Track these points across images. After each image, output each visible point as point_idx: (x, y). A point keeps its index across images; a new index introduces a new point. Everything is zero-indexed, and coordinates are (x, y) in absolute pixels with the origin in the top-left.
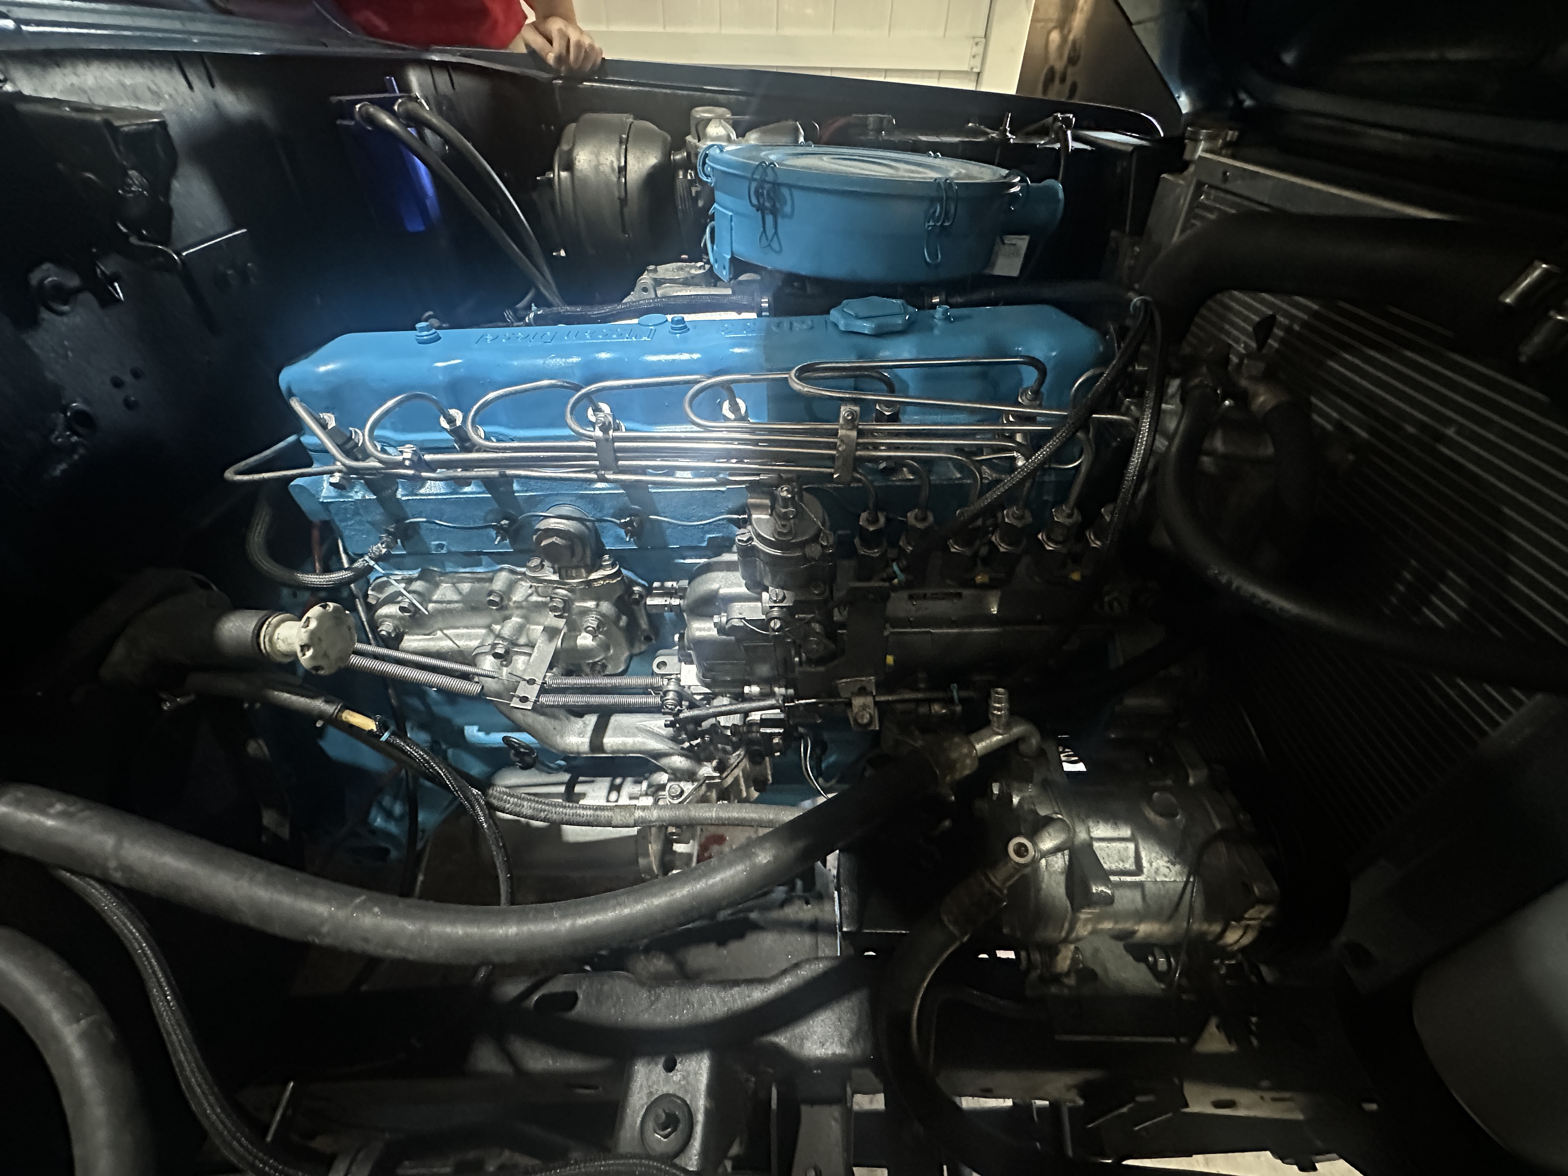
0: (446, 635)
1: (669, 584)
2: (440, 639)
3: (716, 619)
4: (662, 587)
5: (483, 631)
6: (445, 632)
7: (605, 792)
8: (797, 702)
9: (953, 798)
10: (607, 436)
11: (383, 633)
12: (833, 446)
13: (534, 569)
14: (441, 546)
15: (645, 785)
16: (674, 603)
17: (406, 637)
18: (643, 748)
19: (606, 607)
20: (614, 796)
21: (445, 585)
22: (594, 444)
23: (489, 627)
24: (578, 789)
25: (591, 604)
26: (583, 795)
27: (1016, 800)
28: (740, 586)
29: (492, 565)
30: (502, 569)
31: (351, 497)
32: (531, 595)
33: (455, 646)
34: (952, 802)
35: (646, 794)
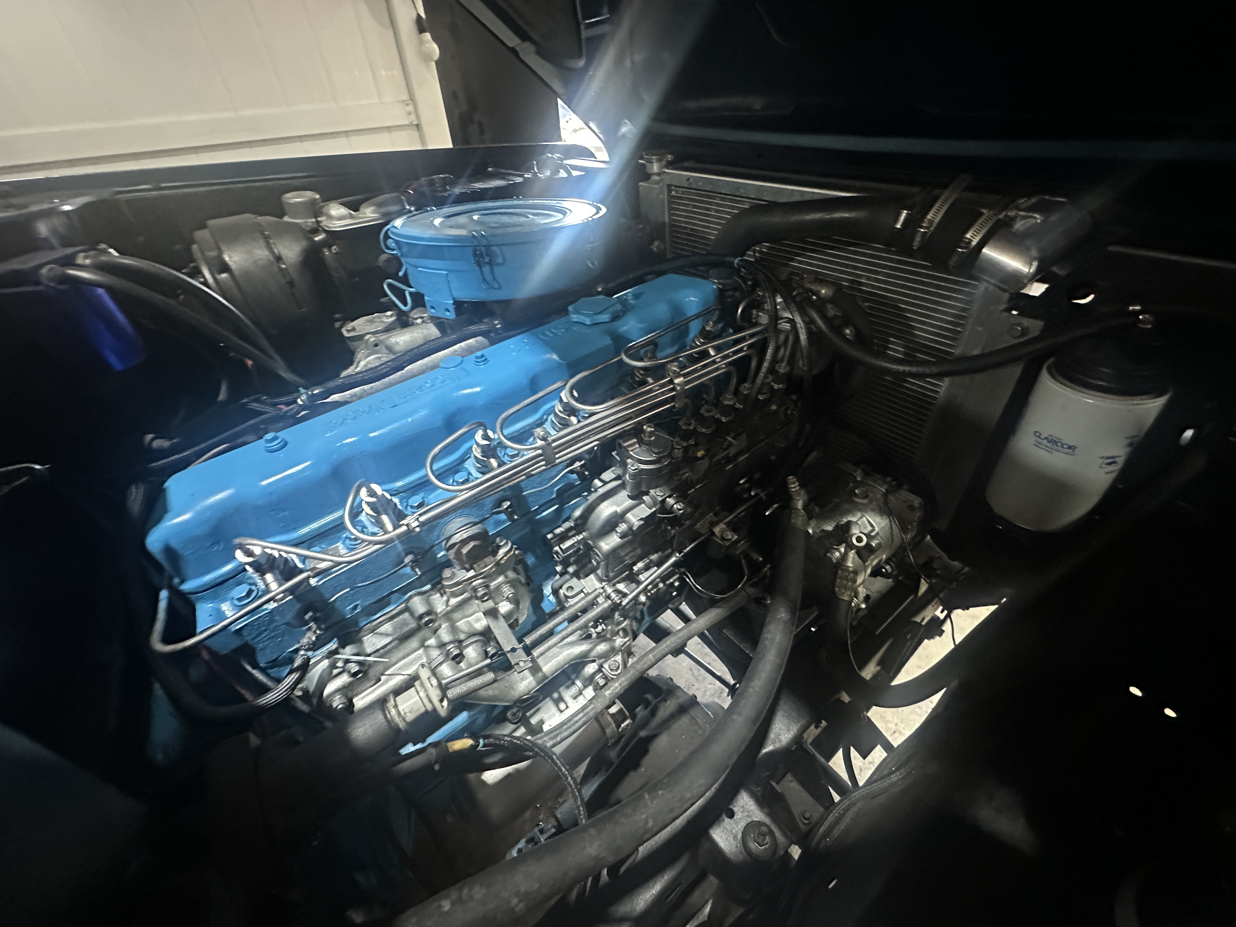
0: (390, 675)
1: (558, 531)
2: (386, 681)
3: (619, 530)
4: (555, 536)
5: (421, 651)
6: (387, 673)
7: (554, 709)
8: (685, 551)
10: (548, 442)
11: (340, 706)
12: (673, 389)
13: (451, 578)
14: (355, 607)
15: (579, 683)
16: (579, 539)
17: (354, 700)
18: (572, 656)
19: (511, 574)
20: (562, 706)
21: (366, 638)
22: (540, 451)
23: (422, 645)
24: (534, 721)
25: (501, 579)
26: (542, 722)
28: (628, 501)
29: (400, 598)
30: (411, 597)
32: (448, 601)
33: (406, 676)
35: (585, 687)
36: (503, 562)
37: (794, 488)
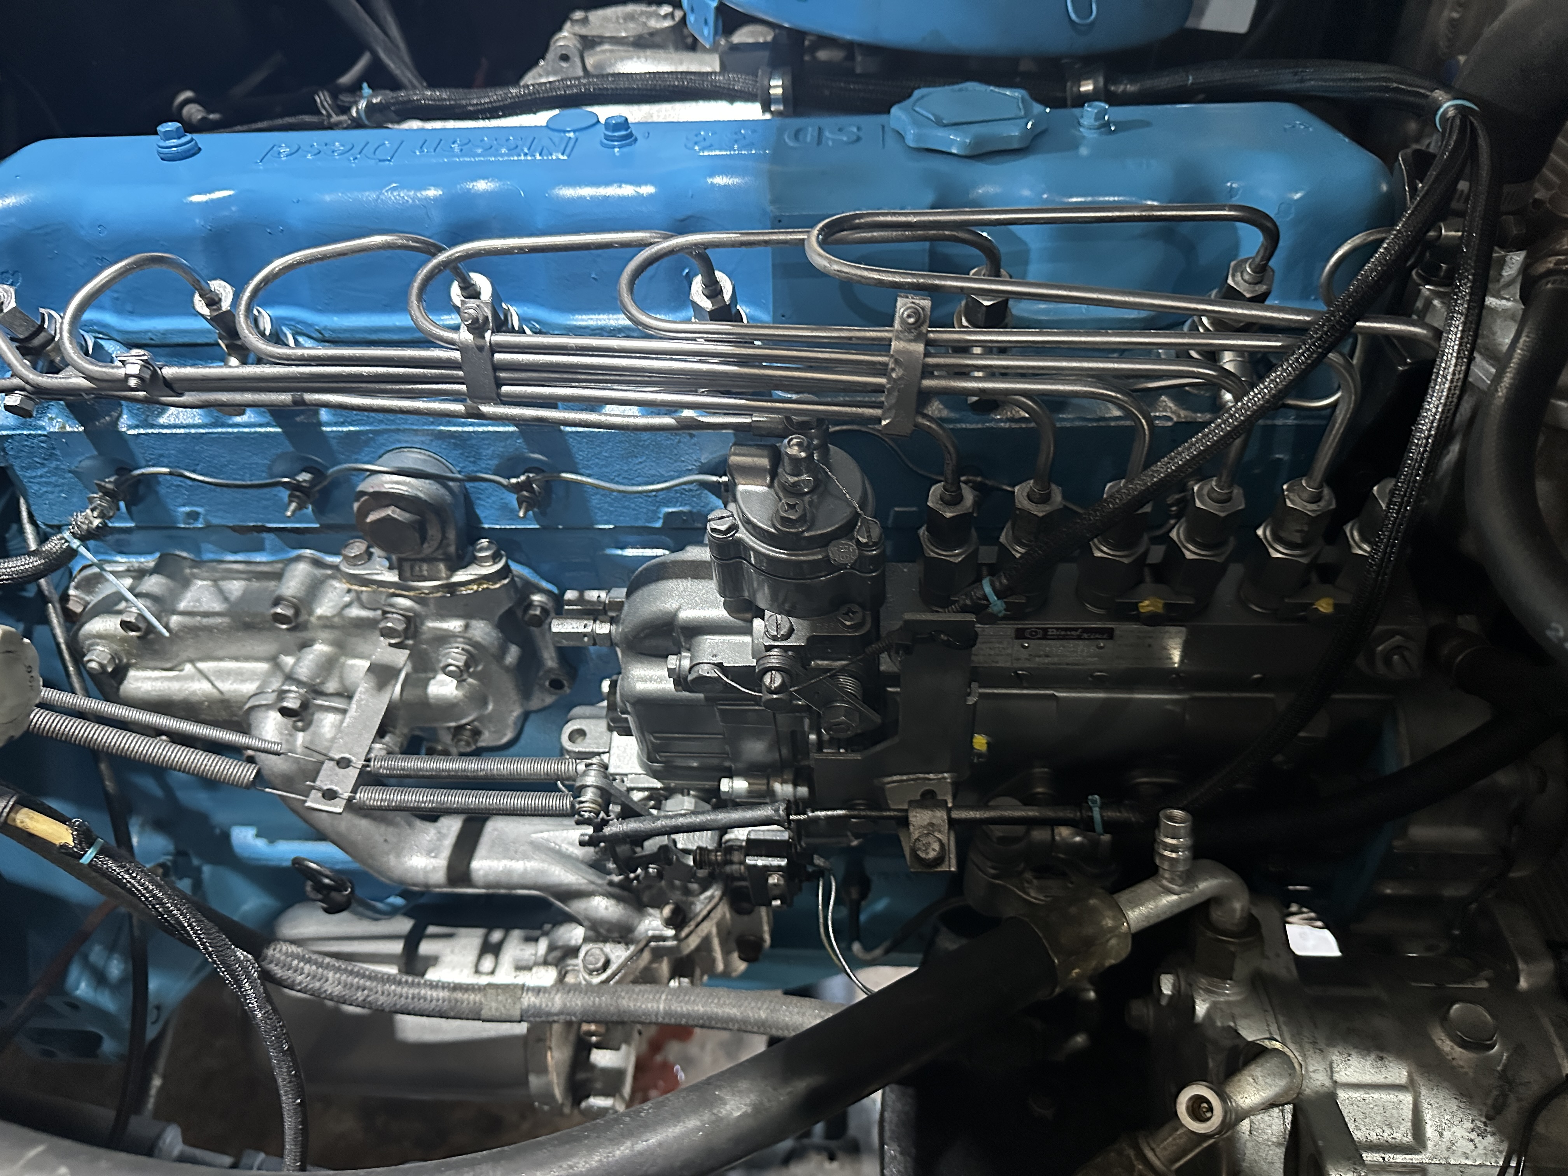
0: (200, 671)
1: (592, 595)
2: (191, 678)
3: (673, 662)
4: (581, 600)
5: (263, 667)
6: (201, 665)
7: (471, 956)
8: (810, 814)
9: (1092, 995)
10: (480, 342)
11: (93, 665)
12: (881, 370)
13: (353, 561)
14: (194, 516)
15: (543, 946)
16: (599, 631)
17: (132, 673)
18: (542, 880)
19: (481, 630)
20: (488, 963)
21: (200, 583)
22: (457, 355)
23: (273, 660)
24: (426, 948)
25: (455, 625)
26: (433, 961)
27: (1201, 1009)
28: (713, 605)
29: (281, 550)
30: (299, 558)
31: (42, 428)
32: (348, 605)
33: (215, 691)
34: (1089, 1003)
35: (546, 963)
36: (464, 591)
37: (1174, 849)
